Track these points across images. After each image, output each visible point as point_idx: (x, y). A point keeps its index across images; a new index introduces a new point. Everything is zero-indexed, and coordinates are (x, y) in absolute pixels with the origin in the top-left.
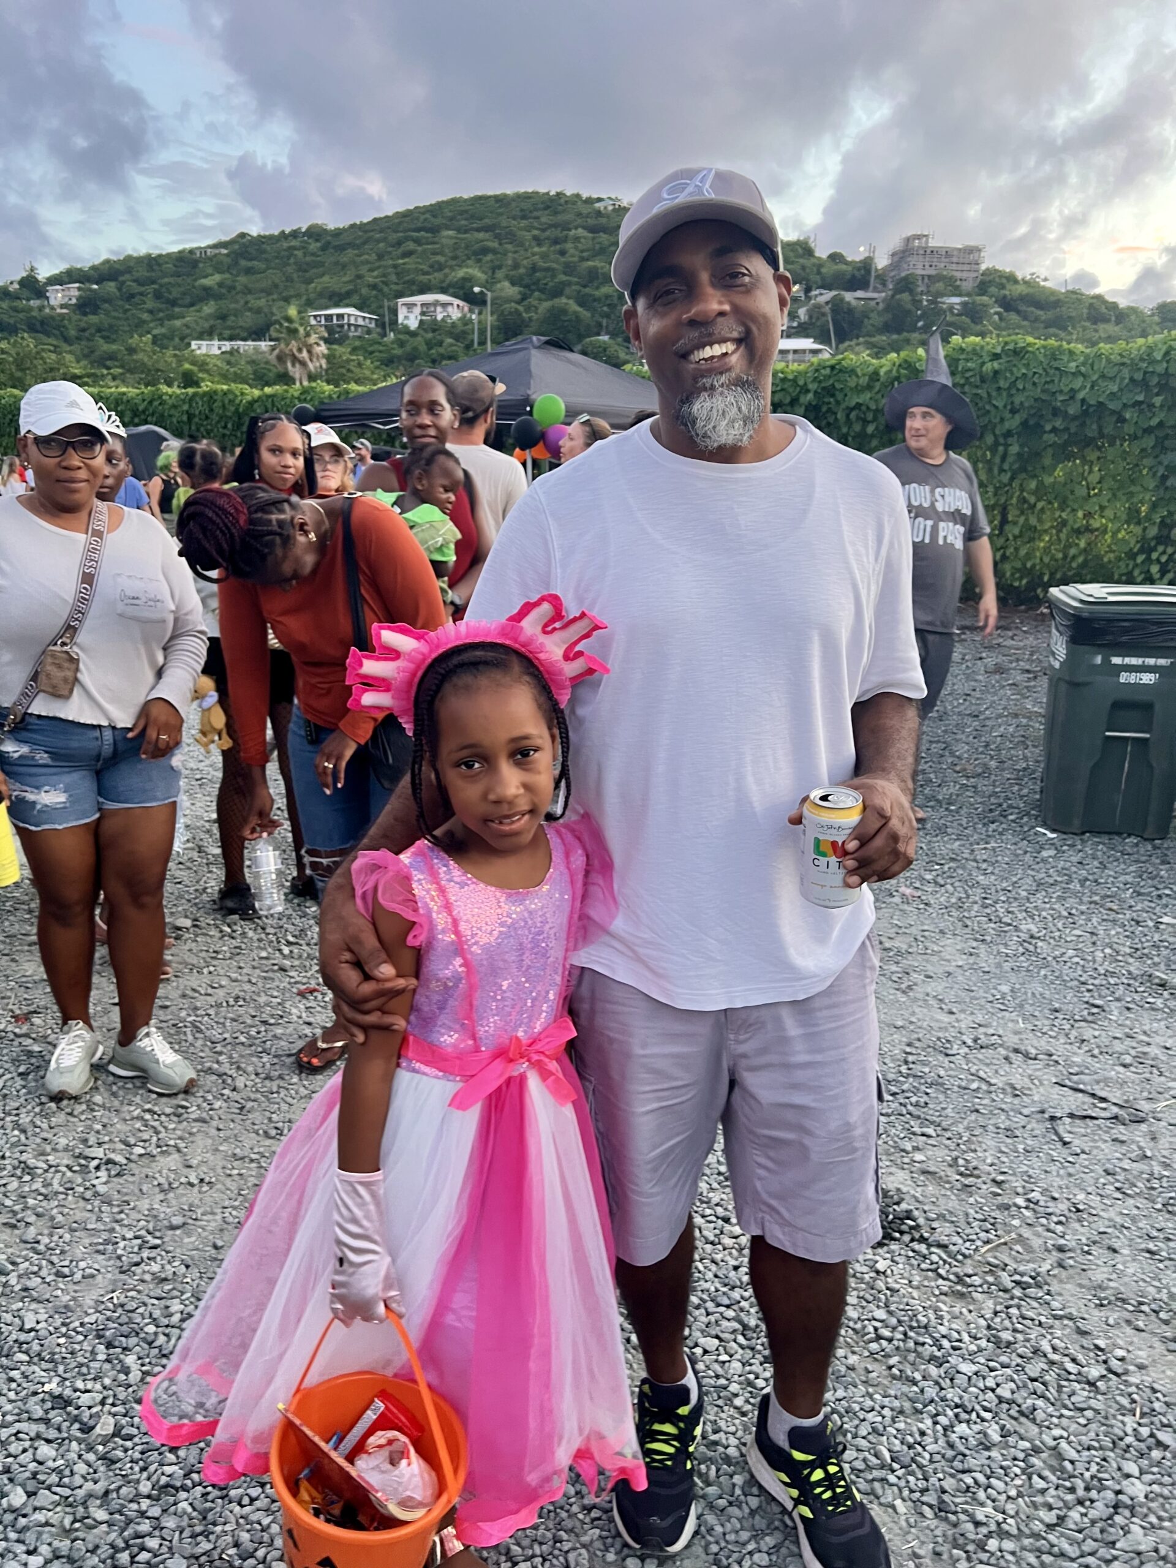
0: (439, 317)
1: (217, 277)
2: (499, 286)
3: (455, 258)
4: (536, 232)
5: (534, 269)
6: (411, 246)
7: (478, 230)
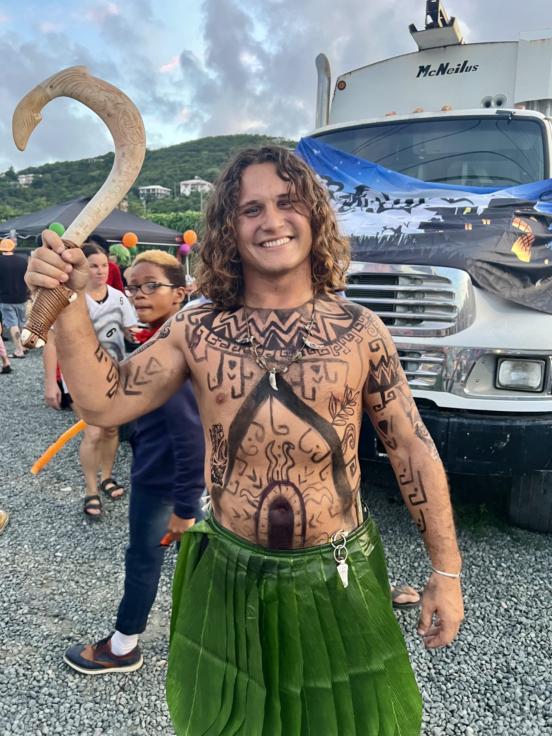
0: (200, 190)
1: (98, 172)
3: (208, 164)
6: (187, 158)
7: (219, 151)
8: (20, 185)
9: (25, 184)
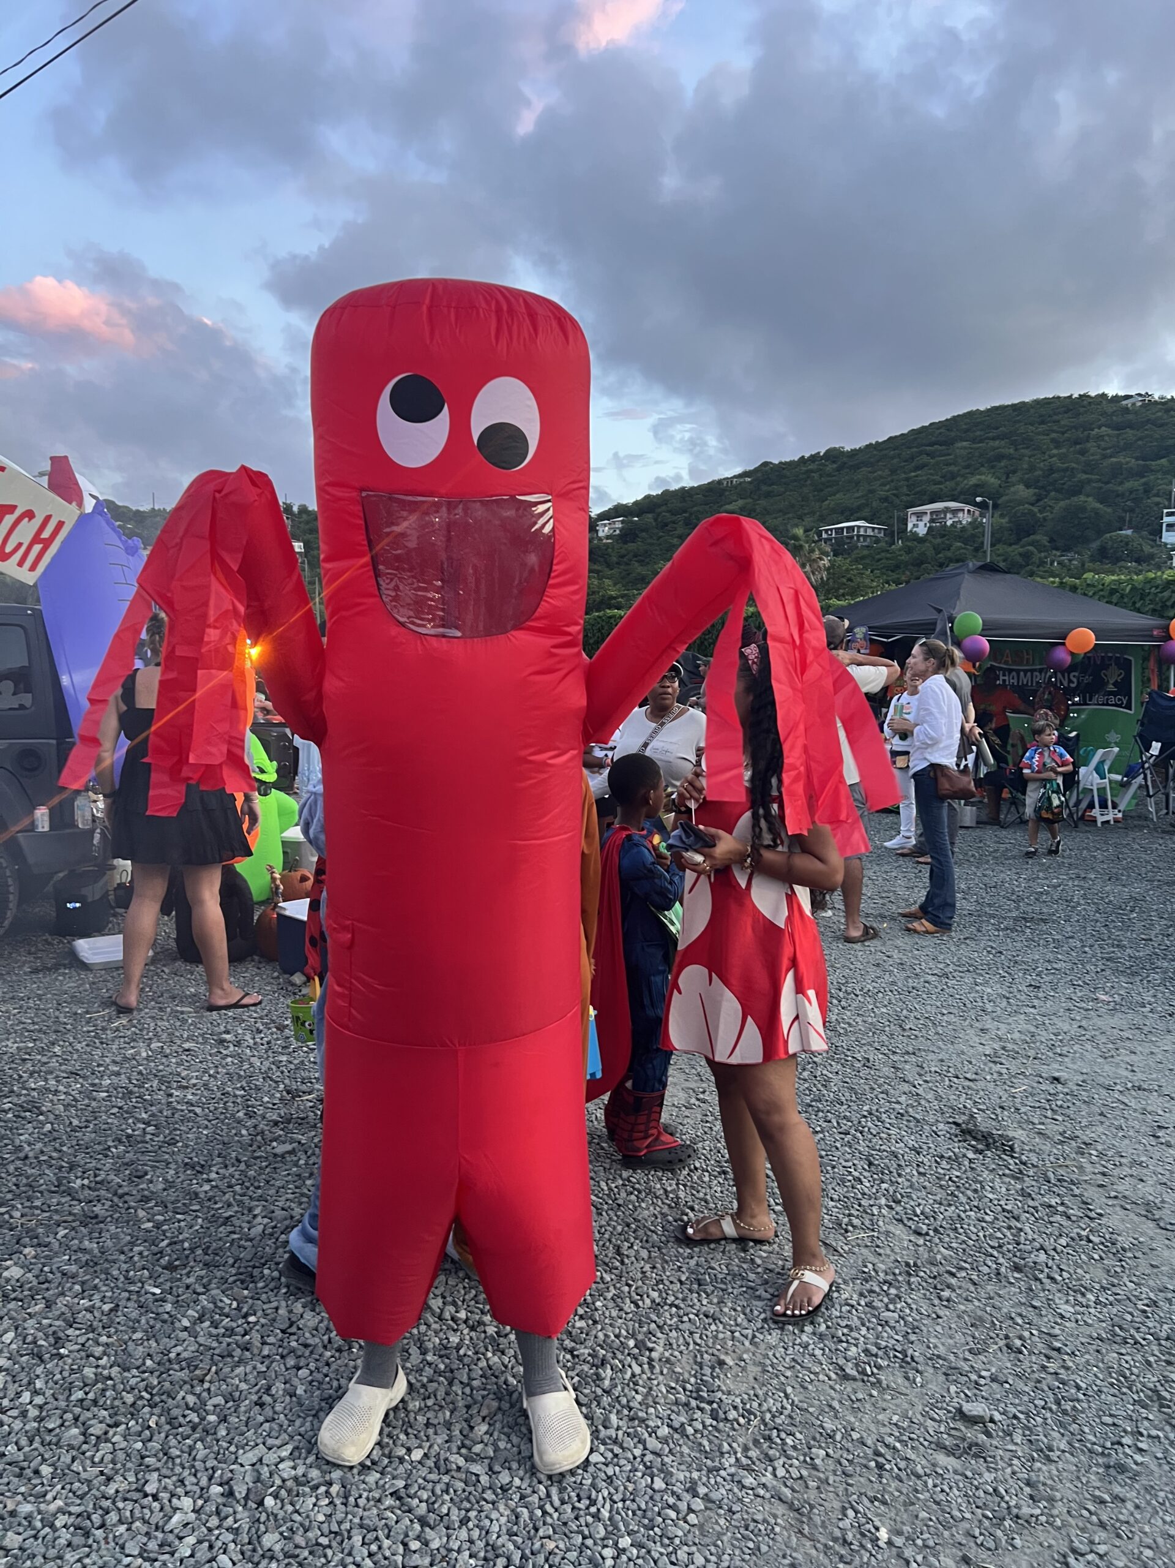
0: (949, 523)
2: (1012, 489)
3: (968, 467)
4: (1054, 435)
5: (1051, 470)
6: (925, 459)
7: (993, 439)
8: (600, 539)
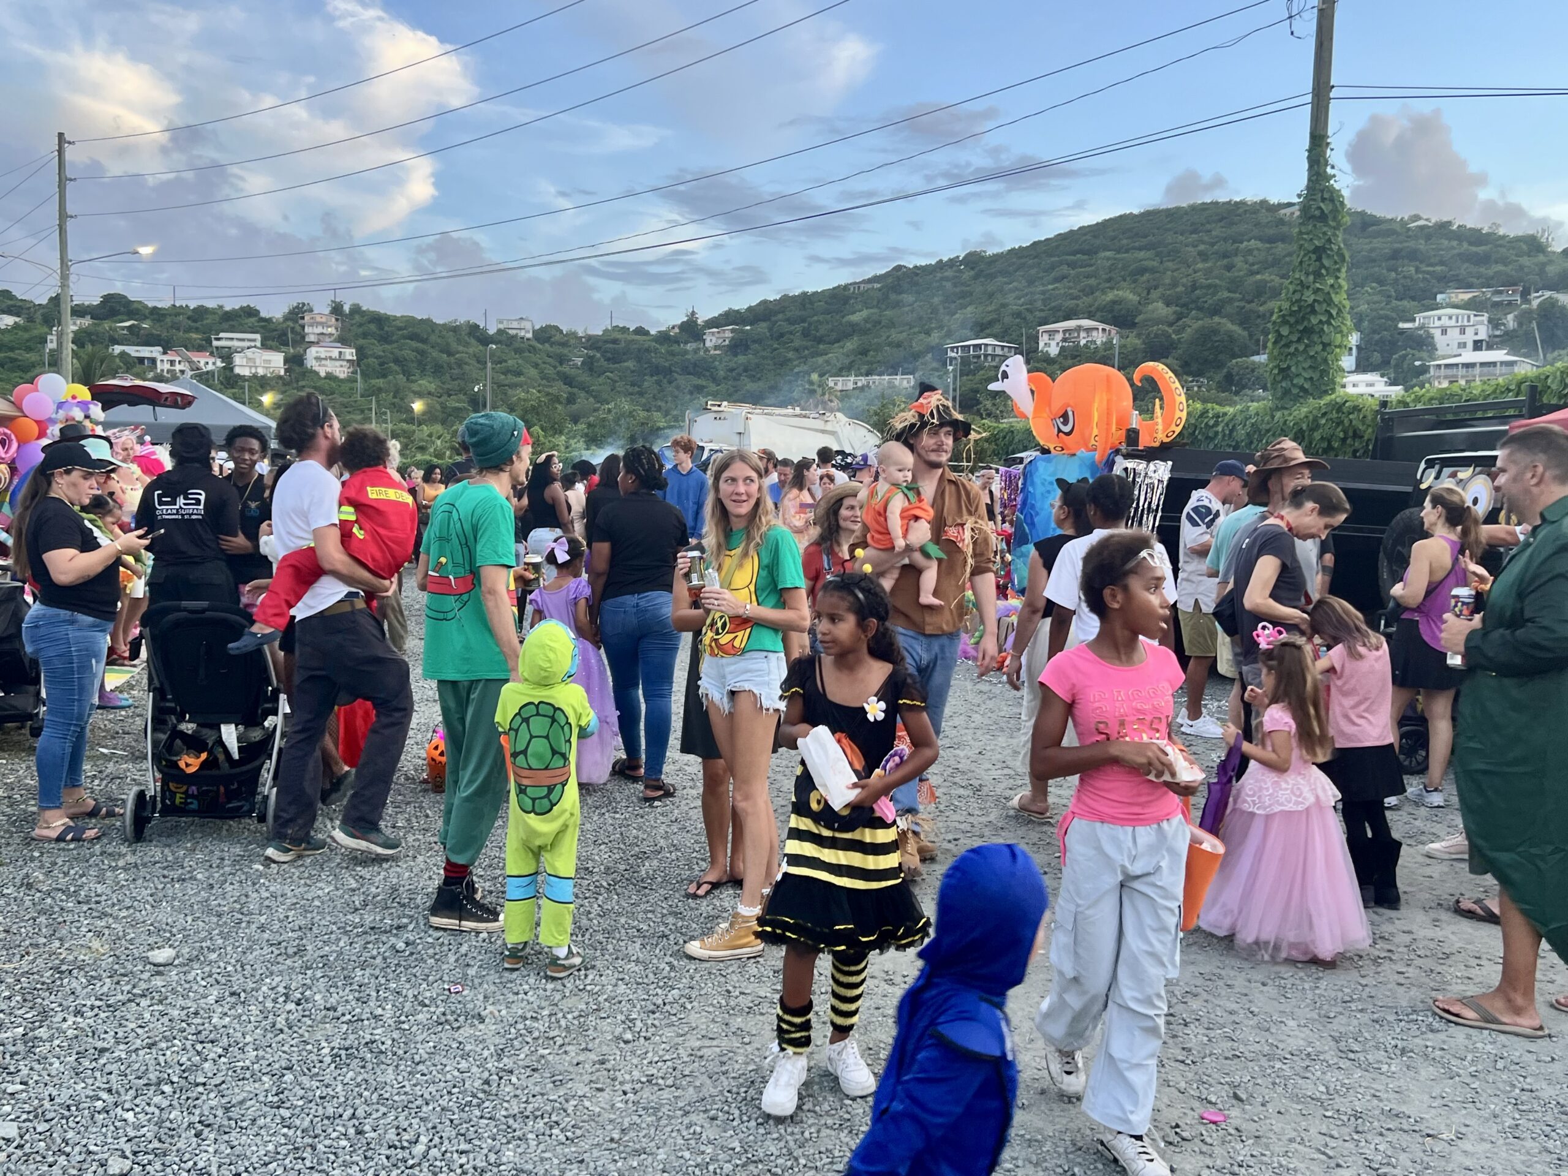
0: (1083, 342)
1: (865, 313)
2: (1150, 307)
3: (1109, 280)
5: (1194, 287)
6: (1065, 269)
7: (1140, 249)
8: (707, 350)
9: (716, 348)
